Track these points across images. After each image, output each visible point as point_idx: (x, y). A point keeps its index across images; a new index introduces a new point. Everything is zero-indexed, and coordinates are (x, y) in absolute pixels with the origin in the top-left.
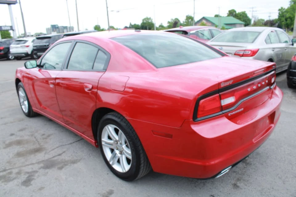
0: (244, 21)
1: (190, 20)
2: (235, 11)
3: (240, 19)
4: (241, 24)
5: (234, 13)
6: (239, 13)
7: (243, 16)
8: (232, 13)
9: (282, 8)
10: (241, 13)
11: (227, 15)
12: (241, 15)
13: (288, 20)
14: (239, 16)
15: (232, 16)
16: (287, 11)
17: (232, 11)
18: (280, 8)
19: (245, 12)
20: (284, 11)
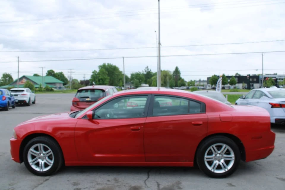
0: (62, 80)
1: (8, 78)
2: (53, 72)
3: (58, 79)
4: (61, 83)
5: (53, 73)
6: (57, 73)
7: (61, 76)
8: (51, 73)
9: (95, 71)
10: (59, 74)
11: (46, 75)
12: (59, 75)
13: (101, 81)
14: (57, 76)
15: (51, 76)
16: (99, 74)
17: (51, 71)
18: (94, 71)
19: (62, 72)
20: (97, 73)
